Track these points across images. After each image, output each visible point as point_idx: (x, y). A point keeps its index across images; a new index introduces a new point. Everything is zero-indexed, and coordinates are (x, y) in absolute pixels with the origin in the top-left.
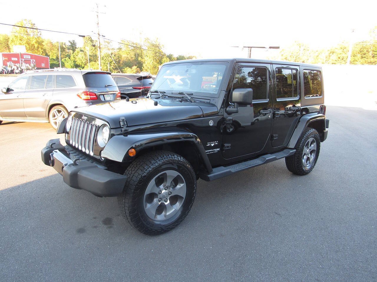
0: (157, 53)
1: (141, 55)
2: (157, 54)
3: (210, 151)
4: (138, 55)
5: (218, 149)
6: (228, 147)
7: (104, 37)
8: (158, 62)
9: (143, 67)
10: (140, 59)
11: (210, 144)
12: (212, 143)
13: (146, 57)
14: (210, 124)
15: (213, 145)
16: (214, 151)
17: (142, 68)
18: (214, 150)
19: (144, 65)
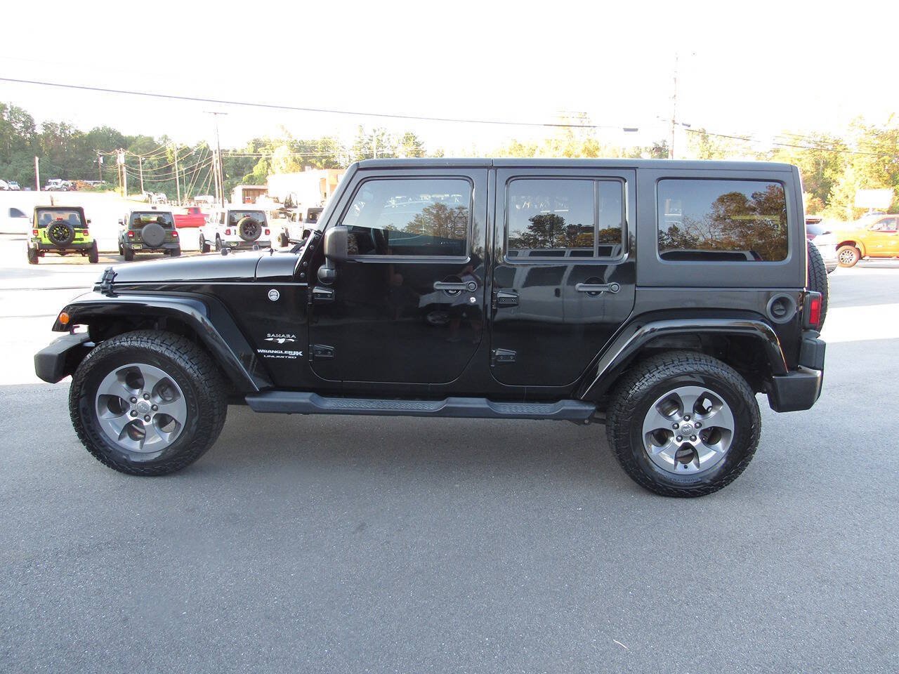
0: (885, 154)
1: (836, 165)
2: (886, 157)
3: (276, 352)
4: (826, 164)
5: (300, 353)
6: (325, 351)
7: (689, 126)
8: (885, 178)
9: (832, 195)
10: (828, 173)
11: (273, 337)
12: (278, 338)
13: (849, 166)
14: (271, 296)
15: (281, 341)
16: (288, 355)
17: (829, 196)
18: (286, 352)
19: (834, 189)
